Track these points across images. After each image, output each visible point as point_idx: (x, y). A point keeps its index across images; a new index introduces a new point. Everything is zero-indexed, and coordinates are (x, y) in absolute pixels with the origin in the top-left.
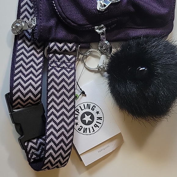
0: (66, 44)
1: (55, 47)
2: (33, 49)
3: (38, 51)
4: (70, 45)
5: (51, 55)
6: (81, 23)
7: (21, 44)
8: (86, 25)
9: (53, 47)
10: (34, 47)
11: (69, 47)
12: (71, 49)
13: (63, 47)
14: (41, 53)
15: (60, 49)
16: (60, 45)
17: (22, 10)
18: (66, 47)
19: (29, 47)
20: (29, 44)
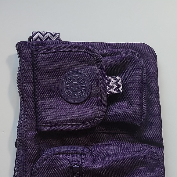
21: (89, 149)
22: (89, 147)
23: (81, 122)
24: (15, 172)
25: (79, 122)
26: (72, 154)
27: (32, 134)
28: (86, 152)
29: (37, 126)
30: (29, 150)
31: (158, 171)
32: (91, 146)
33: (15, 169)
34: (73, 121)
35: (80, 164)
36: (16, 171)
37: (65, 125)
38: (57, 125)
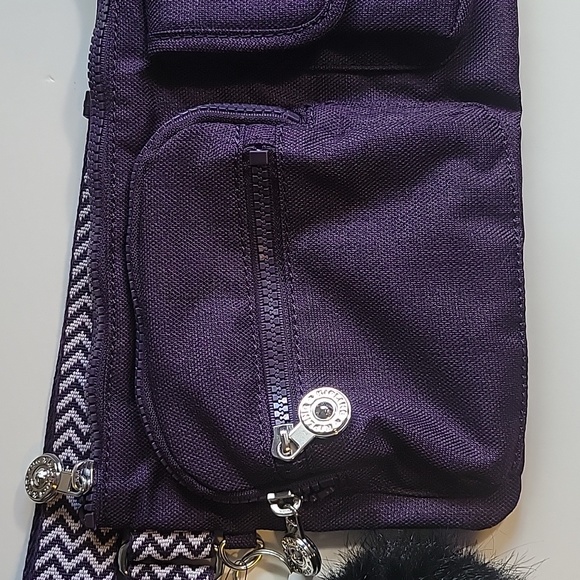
0: (181, 539)
1: (150, 550)
2: (87, 544)
3: (101, 550)
4: (196, 541)
5: (136, 570)
6: (226, 486)
7: (51, 528)
8: (241, 491)
9: (142, 548)
10: (89, 539)
11: (190, 547)
12: (197, 552)
13: (173, 546)
14: (110, 560)
15: (165, 552)
16: (165, 542)
17: (59, 424)
18: (181, 548)
19: (73, 537)
20: (75, 527)
21: (299, 114)
22: (301, 110)
23: (275, 28)
24: (83, 187)
25: (270, 28)
26: (248, 122)
27: (132, 66)
28: (289, 118)
29: (147, 41)
30: (122, 113)
31: (499, 171)
32: (307, 107)
33: (83, 179)
34: (251, 24)
35: (272, 146)
36: (85, 185)
37: (229, 35)
38: (205, 34)
